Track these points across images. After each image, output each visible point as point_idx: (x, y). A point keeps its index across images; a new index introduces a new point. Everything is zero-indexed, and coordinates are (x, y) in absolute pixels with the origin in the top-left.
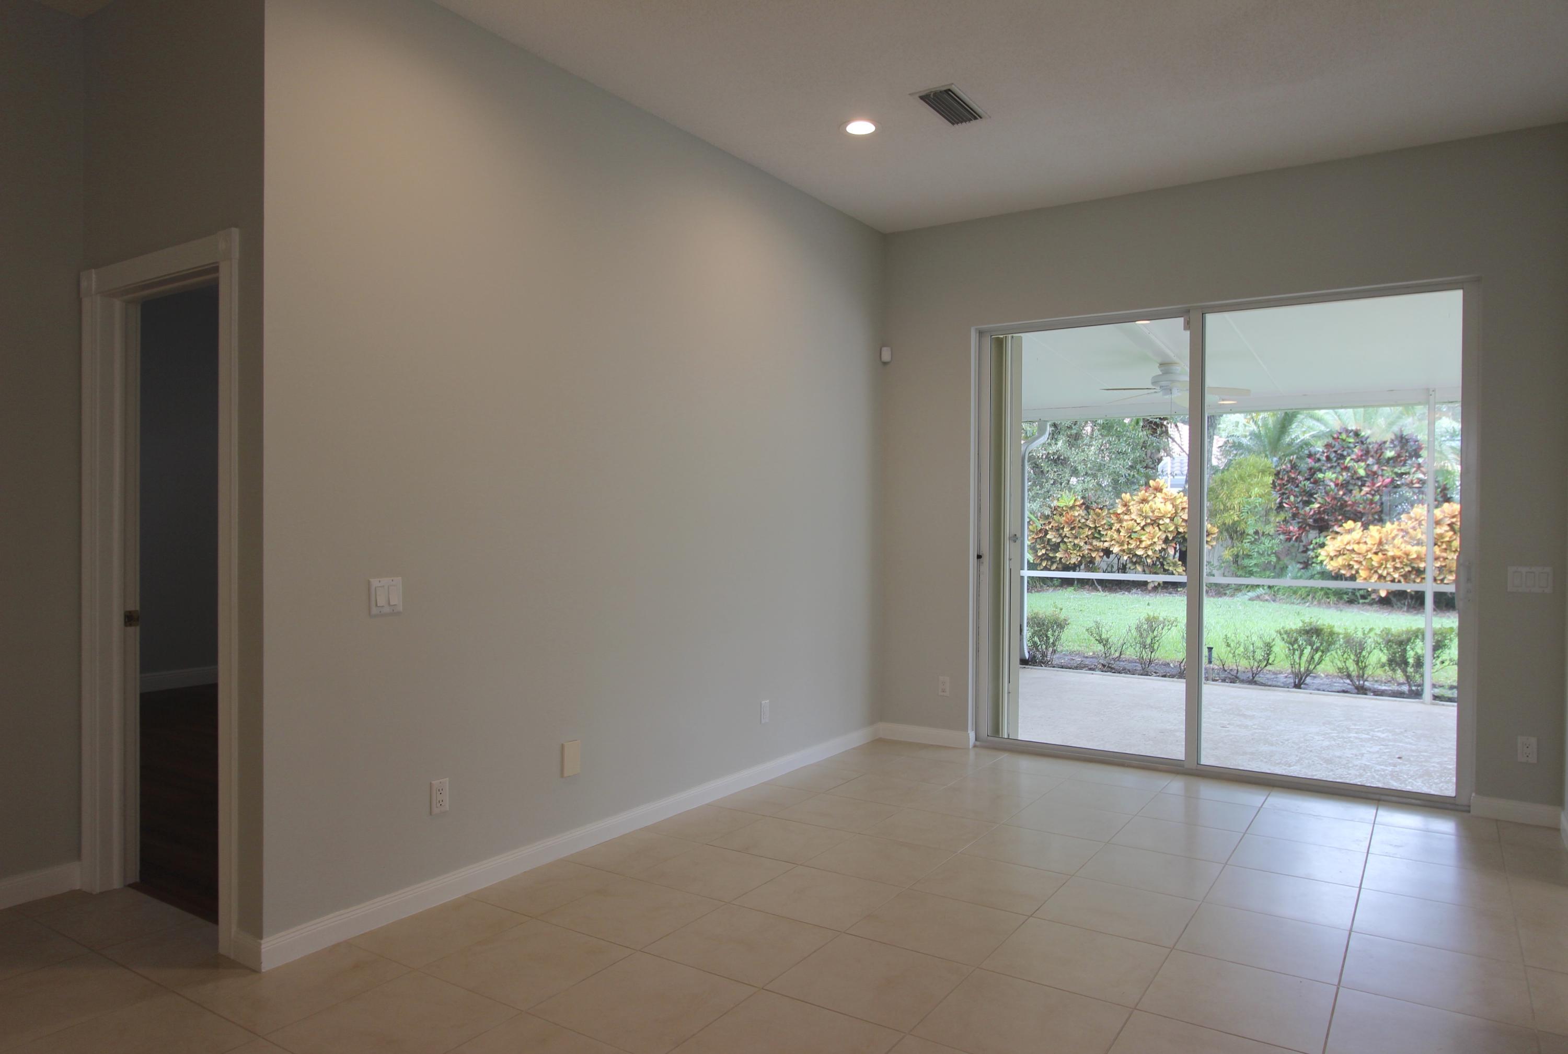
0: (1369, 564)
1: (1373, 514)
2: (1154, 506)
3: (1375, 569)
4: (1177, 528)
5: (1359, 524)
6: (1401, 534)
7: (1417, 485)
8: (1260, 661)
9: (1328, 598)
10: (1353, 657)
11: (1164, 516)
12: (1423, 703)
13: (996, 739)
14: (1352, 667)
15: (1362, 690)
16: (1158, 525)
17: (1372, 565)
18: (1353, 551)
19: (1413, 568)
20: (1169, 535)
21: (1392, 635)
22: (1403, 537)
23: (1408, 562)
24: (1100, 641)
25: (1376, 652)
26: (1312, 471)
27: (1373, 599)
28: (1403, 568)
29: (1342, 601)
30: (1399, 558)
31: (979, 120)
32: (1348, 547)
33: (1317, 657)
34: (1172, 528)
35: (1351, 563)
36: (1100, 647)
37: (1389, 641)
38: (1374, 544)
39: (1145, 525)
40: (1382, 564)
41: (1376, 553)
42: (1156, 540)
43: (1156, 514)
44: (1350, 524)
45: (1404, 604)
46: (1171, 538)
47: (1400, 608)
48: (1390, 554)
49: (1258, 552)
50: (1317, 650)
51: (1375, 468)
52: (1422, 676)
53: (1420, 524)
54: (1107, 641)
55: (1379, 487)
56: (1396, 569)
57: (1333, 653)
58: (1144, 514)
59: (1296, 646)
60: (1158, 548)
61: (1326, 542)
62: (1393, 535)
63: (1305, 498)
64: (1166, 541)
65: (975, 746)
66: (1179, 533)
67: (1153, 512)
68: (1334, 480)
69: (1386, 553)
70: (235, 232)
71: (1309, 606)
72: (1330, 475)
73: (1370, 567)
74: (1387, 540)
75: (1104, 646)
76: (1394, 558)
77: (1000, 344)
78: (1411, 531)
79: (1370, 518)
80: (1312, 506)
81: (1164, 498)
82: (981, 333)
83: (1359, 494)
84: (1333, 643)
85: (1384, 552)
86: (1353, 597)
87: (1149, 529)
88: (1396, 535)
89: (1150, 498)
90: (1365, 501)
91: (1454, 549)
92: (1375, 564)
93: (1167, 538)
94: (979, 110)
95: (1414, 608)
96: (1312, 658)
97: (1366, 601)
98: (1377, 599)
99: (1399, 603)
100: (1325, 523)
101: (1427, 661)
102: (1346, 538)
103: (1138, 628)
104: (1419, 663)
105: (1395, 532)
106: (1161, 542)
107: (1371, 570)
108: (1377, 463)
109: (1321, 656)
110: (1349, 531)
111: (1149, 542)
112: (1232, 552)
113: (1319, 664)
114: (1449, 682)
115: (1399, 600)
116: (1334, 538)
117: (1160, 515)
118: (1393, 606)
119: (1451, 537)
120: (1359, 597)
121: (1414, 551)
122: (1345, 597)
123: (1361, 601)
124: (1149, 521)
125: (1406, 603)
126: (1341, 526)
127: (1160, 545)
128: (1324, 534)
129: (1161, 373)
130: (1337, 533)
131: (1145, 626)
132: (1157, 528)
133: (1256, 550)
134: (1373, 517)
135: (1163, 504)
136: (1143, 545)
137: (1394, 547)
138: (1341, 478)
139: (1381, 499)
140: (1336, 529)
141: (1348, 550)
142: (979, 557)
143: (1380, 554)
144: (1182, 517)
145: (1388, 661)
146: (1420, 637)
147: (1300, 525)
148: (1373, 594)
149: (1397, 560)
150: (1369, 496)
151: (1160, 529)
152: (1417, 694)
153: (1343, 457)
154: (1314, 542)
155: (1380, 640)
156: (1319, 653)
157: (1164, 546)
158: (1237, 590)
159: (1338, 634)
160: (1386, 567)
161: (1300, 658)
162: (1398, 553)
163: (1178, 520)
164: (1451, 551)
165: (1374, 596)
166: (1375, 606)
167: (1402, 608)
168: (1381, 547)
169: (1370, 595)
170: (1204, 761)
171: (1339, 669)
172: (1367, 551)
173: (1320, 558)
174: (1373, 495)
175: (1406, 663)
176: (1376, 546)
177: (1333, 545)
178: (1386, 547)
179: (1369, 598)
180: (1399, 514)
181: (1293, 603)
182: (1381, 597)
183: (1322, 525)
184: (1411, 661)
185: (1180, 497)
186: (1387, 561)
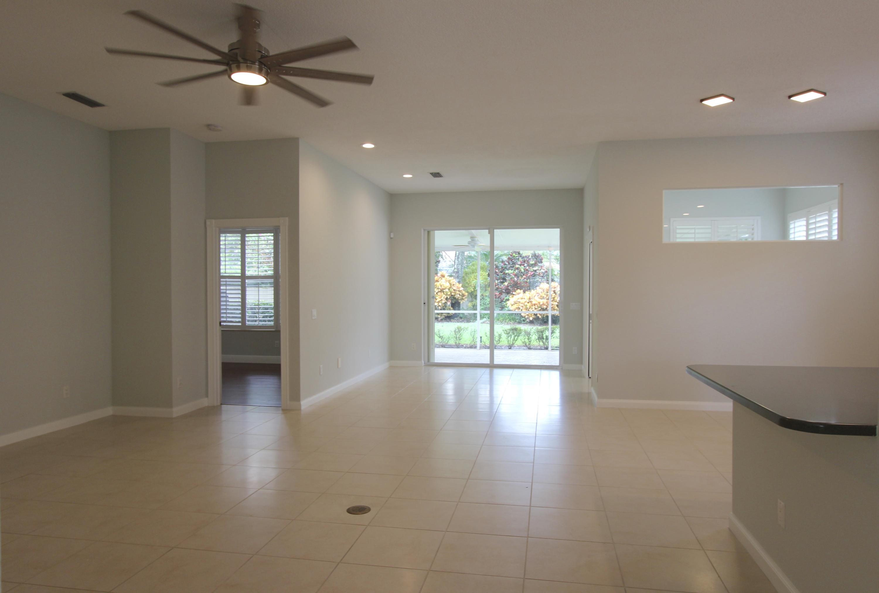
0: (526, 307)
1: (527, 287)
2: (441, 284)
3: (528, 309)
4: (451, 293)
5: (522, 291)
6: (537, 294)
7: (541, 275)
8: (497, 341)
9: (511, 321)
10: (527, 337)
11: (446, 288)
12: (548, 351)
13: (429, 363)
14: (526, 340)
15: (530, 348)
16: (443, 292)
17: (527, 308)
18: (520, 302)
19: (541, 308)
20: (448, 296)
21: (539, 329)
22: (538, 296)
23: (540, 306)
24: (440, 337)
25: (534, 335)
26: (503, 269)
27: (527, 321)
28: (538, 308)
29: (516, 323)
30: (537, 304)
31: (442, 178)
32: (519, 300)
33: (516, 338)
34: (449, 293)
35: (520, 307)
36: (440, 339)
37: (538, 331)
38: (527, 299)
39: (438, 292)
40: (530, 307)
41: (528, 303)
42: (442, 298)
43: (443, 287)
44: (519, 291)
45: (538, 323)
46: (449, 298)
48: (533, 303)
49: (483, 303)
50: (516, 336)
51: (527, 268)
52: (548, 343)
53: (544, 291)
54: (442, 337)
55: (529, 276)
56: (535, 309)
57: (521, 336)
58: (437, 287)
59: (509, 335)
60: (443, 302)
61: (510, 299)
62: (534, 295)
63: (502, 281)
64: (447, 299)
65: (424, 366)
66: (452, 295)
67: (441, 286)
68: (513, 273)
69: (532, 302)
70: (287, 218)
71: (504, 325)
72: (510, 272)
73: (526, 308)
74: (532, 297)
75: (442, 339)
76: (535, 305)
77: (429, 232)
78: (540, 293)
79: (526, 289)
80: (504, 284)
81: (445, 280)
82: (424, 230)
83: (522, 279)
84: (521, 333)
85: (531, 302)
86: (520, 321)
87: (439, 294)
88: (535, 295)
89: (439, 280)
90: (524, 282)
91: (555, 300)
92: (528, 307)
93: (447, 298)
94: (442, 175)
95: (542, 324)
96: (514, 339)
97: (525, 322)
98: (529, 321)
99: (536, 323)
100: (509, 291)
101: (550, 337)
102: (517, 297)
103: (455, 331)
104: (547, 338)
105: (535, 294)
106: (445, 299)
107: (527, 309)
108: (528, 266)
109: (517, 338)
110: (519, 294)
111: (440, 299)
112: (472, 303)
113: (516, 341)
114: (556, 346)
115: (536, 321)
116: (513, 297)
117: (444, 288)
118: (534, 324)
119: (554, 296)
120: (522, 321)
121: (542, 301)
122: (517, 321)
123: (523, 322)
124: (439, 290)
125: (539, 322)
126: (515, 292)
127: (444, 300)
128: (509, 295)
129: (470, 240)
130: (514, 295)
131: (457, 330)
132: (442, 293)
133: (482, 302)
134: (527, 288)
135: (445, 283)
136: (437, 301)
137: (535, 300)
138: (515, 272)
139: (530, 281)
140: (514, 293)
141: (518, 302)
142: (424, 303)
143: (530, 303)
144: (453, 288)
145: (538, 338)
146: (547, 330)
147: (500, 292)
148: (527, 319)
149: (536, 305)
150: (526, 280)
151: (444, 294)
152: (547, 348)
153: (514, 264)
154: (505, 298)
155: (535, 331)
156: (516, 337)
157: (446, 301)
158: (474, 319)
159: (523, 330)
160: (532, 308)
161: (510, 339)
162: (536, 303)
163: (451, 289)
164: (555, 301)
165: (528, 320)
166: (528, 324)
167: (538, 324)
168: (530, 300)
169: (526, 320)
170: (495, 363)
171: (523, 342)
172: (525, 302)
173: (508, 305)
174: (527, 279)
175: (543, 339)
176: (528, 300)
177: (512, 299)
178: (532, 300)
179: (526, 321)
180: (536, 287)
181: (498, 324)
182: (530, 320)
183: (508, 292)
184: (545, 337)
185: (452, 280)
186: (532, 305)
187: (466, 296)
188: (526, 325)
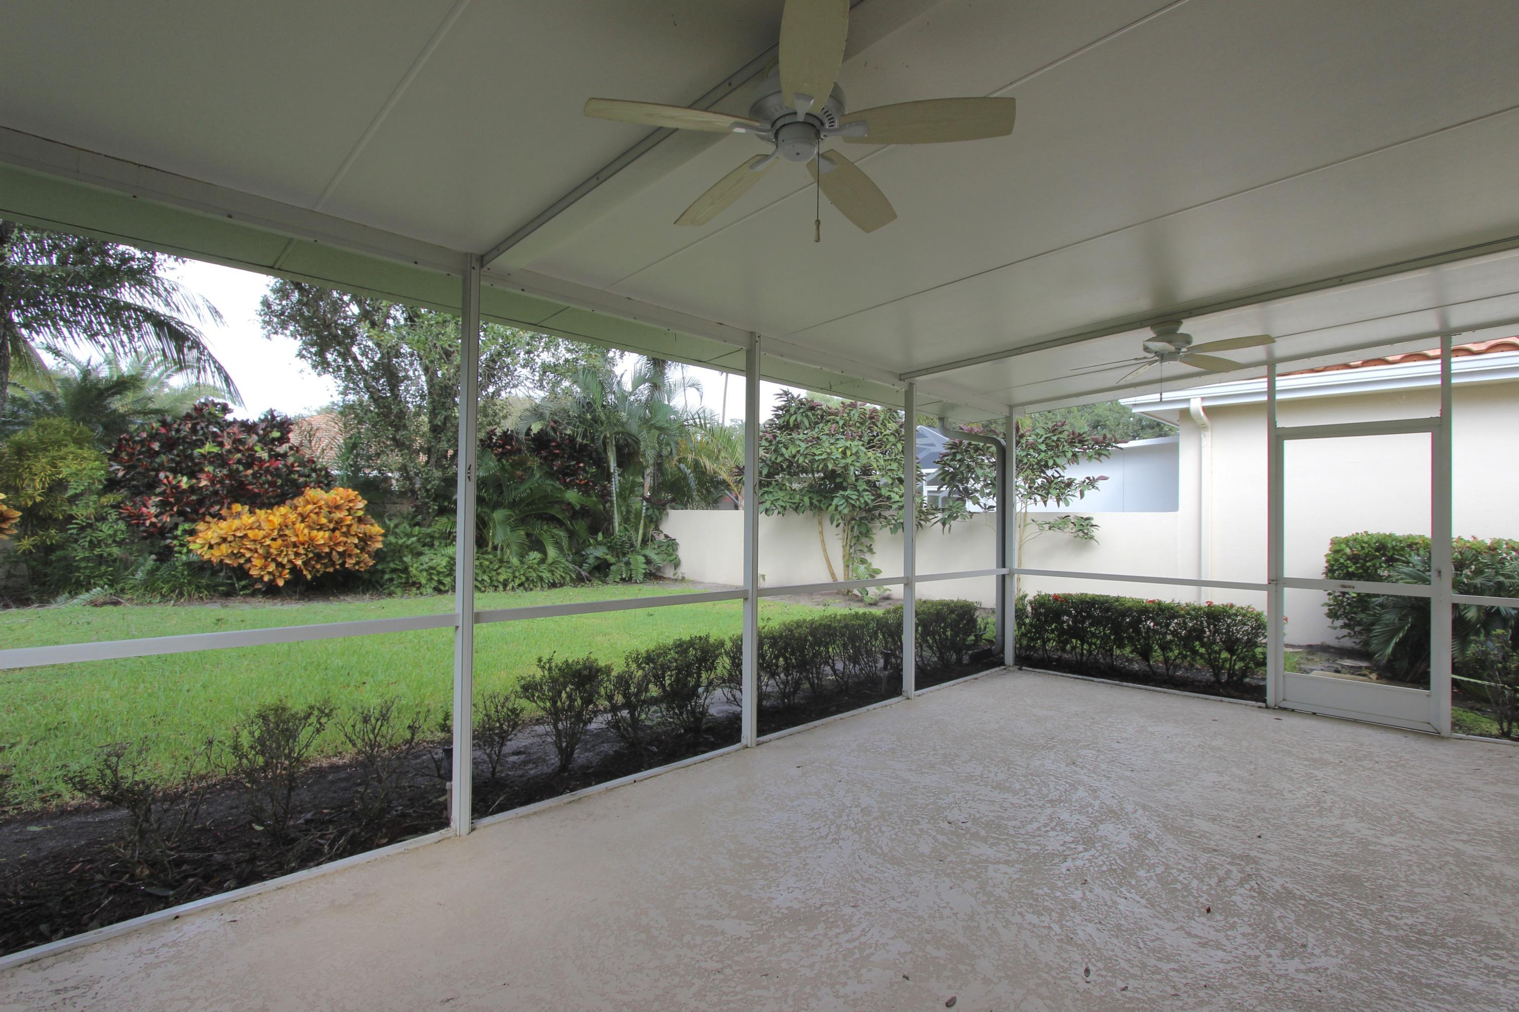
0: (265, 551)
3: (273, 557)
5: (252, 506)
6: (300, 518)
17: (268, 552)
18: (244, 538)
22: (302, 521)
28: (308, 555)
30: (302, 545)
32: (237, 534)
35: (241, 551)
38: (268, 530)
40: (282, 551)
41: (275, 540)
44: (236, 507)
47: (291, 597)
48: (292, 540)
56: (297, 554)
61: (200, 529)
62: (292, 519)
69: (286, 539)
73: (267, 555)
74: (285, 524)
76: (295, 545)
78: (309, 514)
79: (263, 500)
85: (284, 538)
88: (296, 520)
90: (253, 480)
92: (273, 551)
102: (236, 523)
105: (294, 516)
107: (267, 557)
110: (238, 515)
116: (212, 524)
123: (243, 593)
126: (224, 510)
128: (196, 519)
130: (217, 518)
137: (295, 532)
140: (215, 513)
141: (237, 537)
143: (279, 541)
149: (300, 547)
154: (182, 528)
160: (286, 555)
162: (300, 539)
165: (259, 586)
172: (264, 537)
173: (193, 548)
177: (210, 531)
178: (287, 532)
179: (255, 588)
180: (293, 497)
182: (275, 586)
186: (287, 548)
187: (14, 521)
188: (253, 599)
